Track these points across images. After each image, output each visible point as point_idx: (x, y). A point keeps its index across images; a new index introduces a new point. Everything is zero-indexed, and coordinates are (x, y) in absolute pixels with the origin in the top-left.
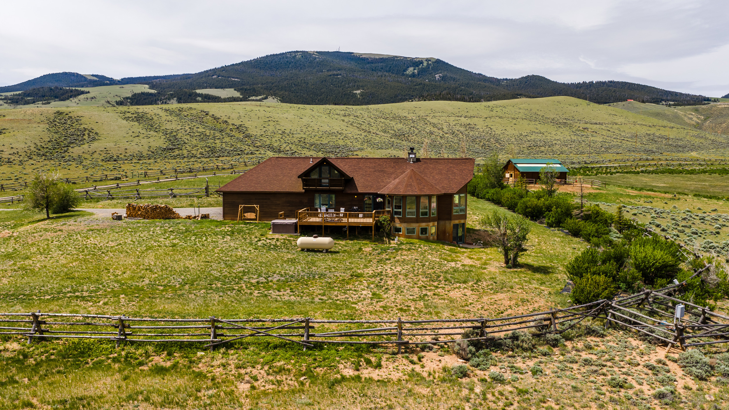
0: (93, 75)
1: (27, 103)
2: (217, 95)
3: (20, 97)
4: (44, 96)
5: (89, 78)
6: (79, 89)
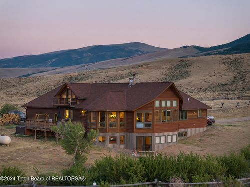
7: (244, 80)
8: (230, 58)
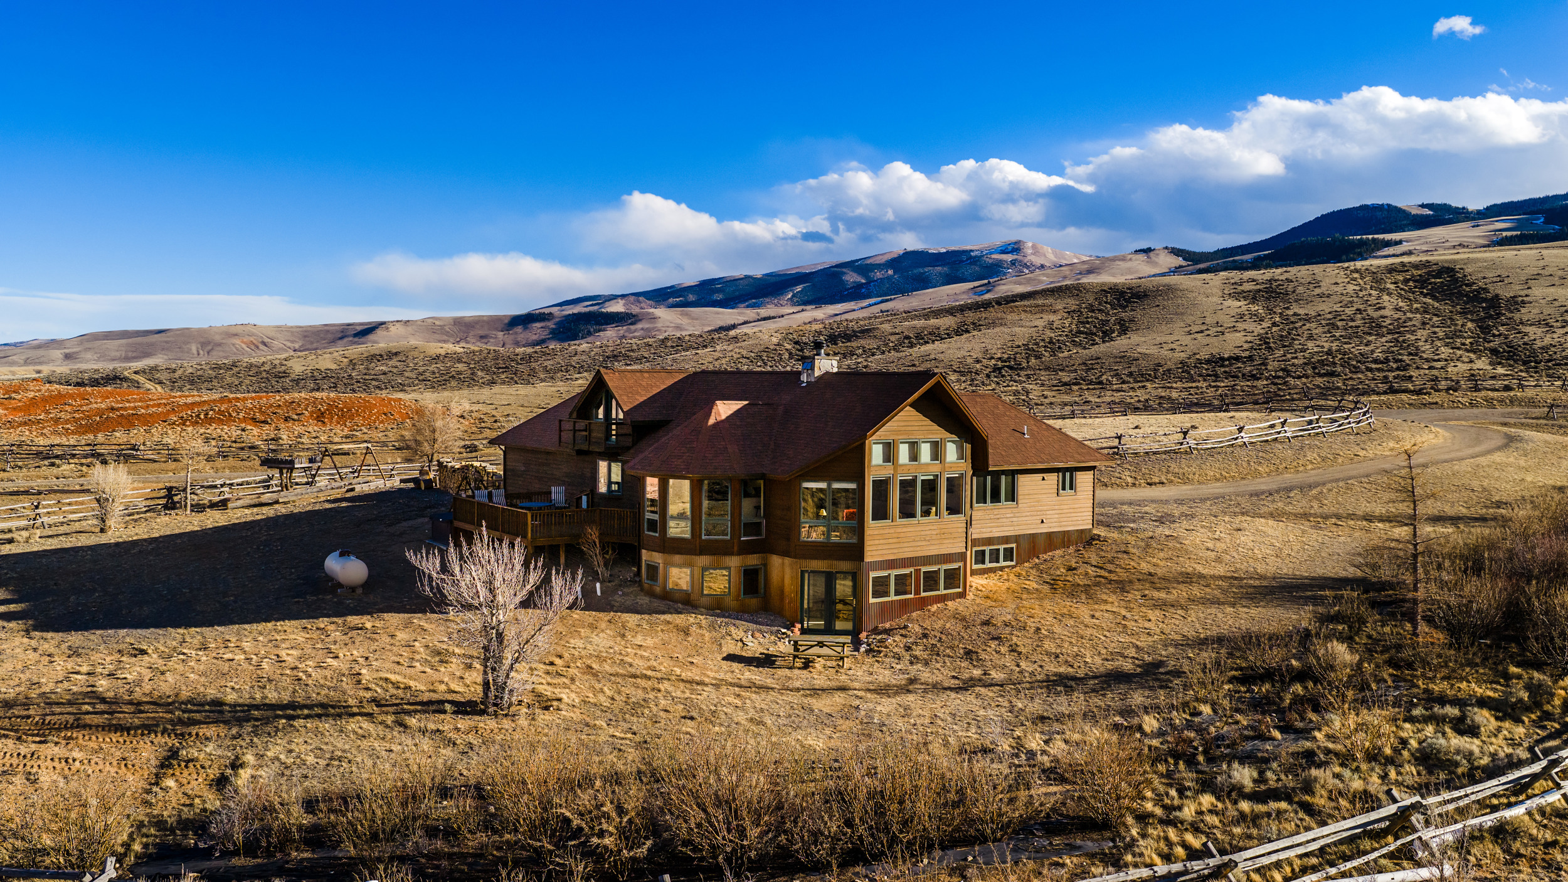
0: (1423, 206)
3: (1264, 262)
5: (1414, 212)
6: (1381, 236)
7: (1291, 345)
8: (1254, 281)
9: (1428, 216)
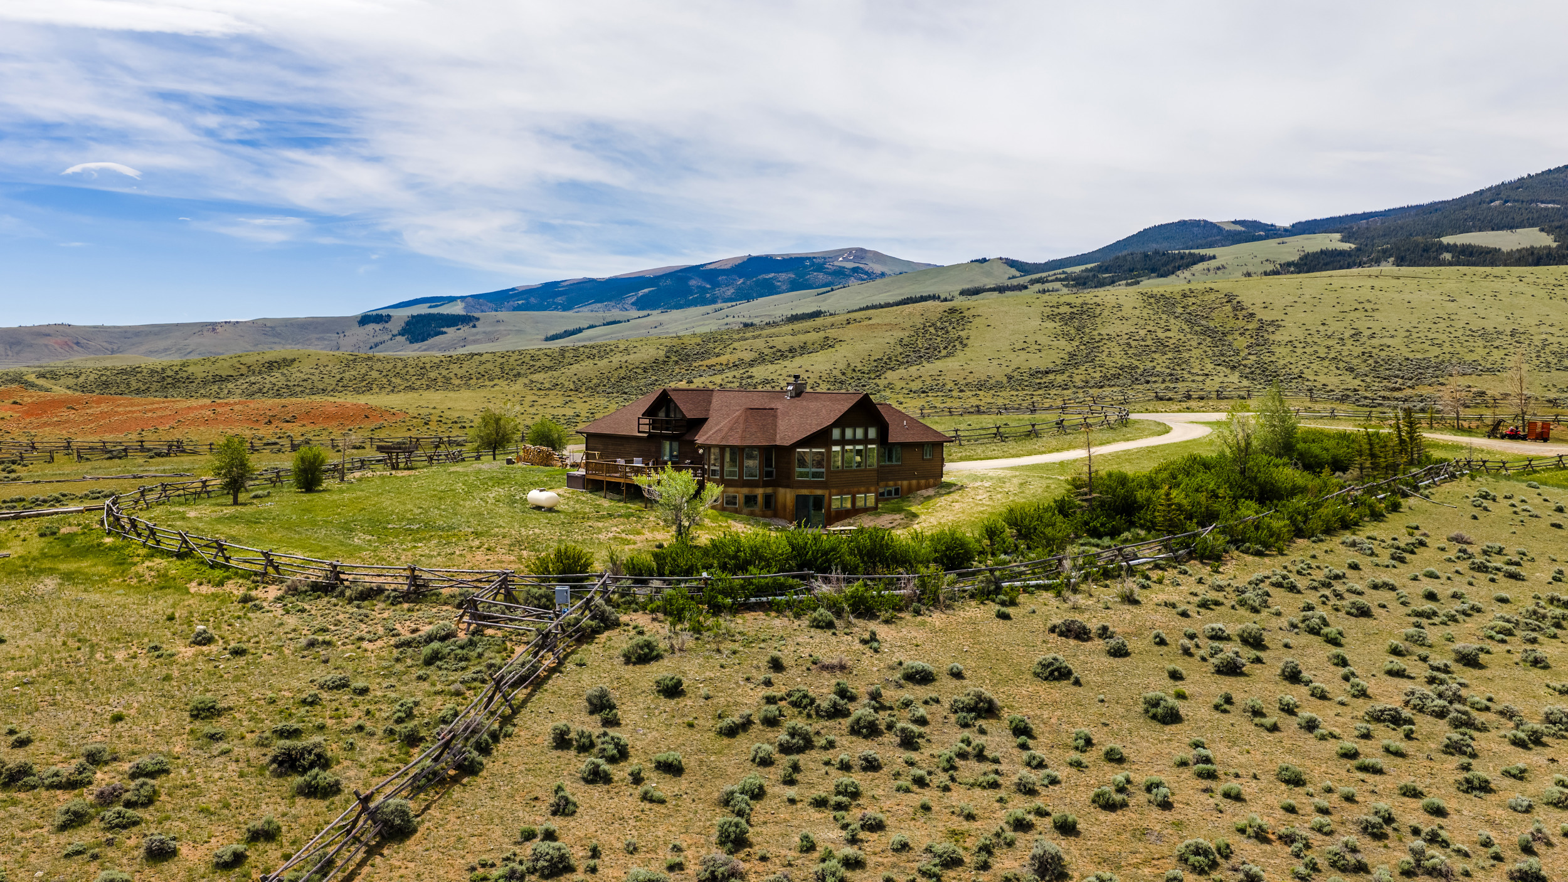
0: (1235, 222)
1: (1101, 284)
2: (1491, 246)
3: (1091, 274)
4: (1131, 270)
5: (1227, 228)
6: (1196, 251)
7: (1092, 361)
9: (1240, 233)
